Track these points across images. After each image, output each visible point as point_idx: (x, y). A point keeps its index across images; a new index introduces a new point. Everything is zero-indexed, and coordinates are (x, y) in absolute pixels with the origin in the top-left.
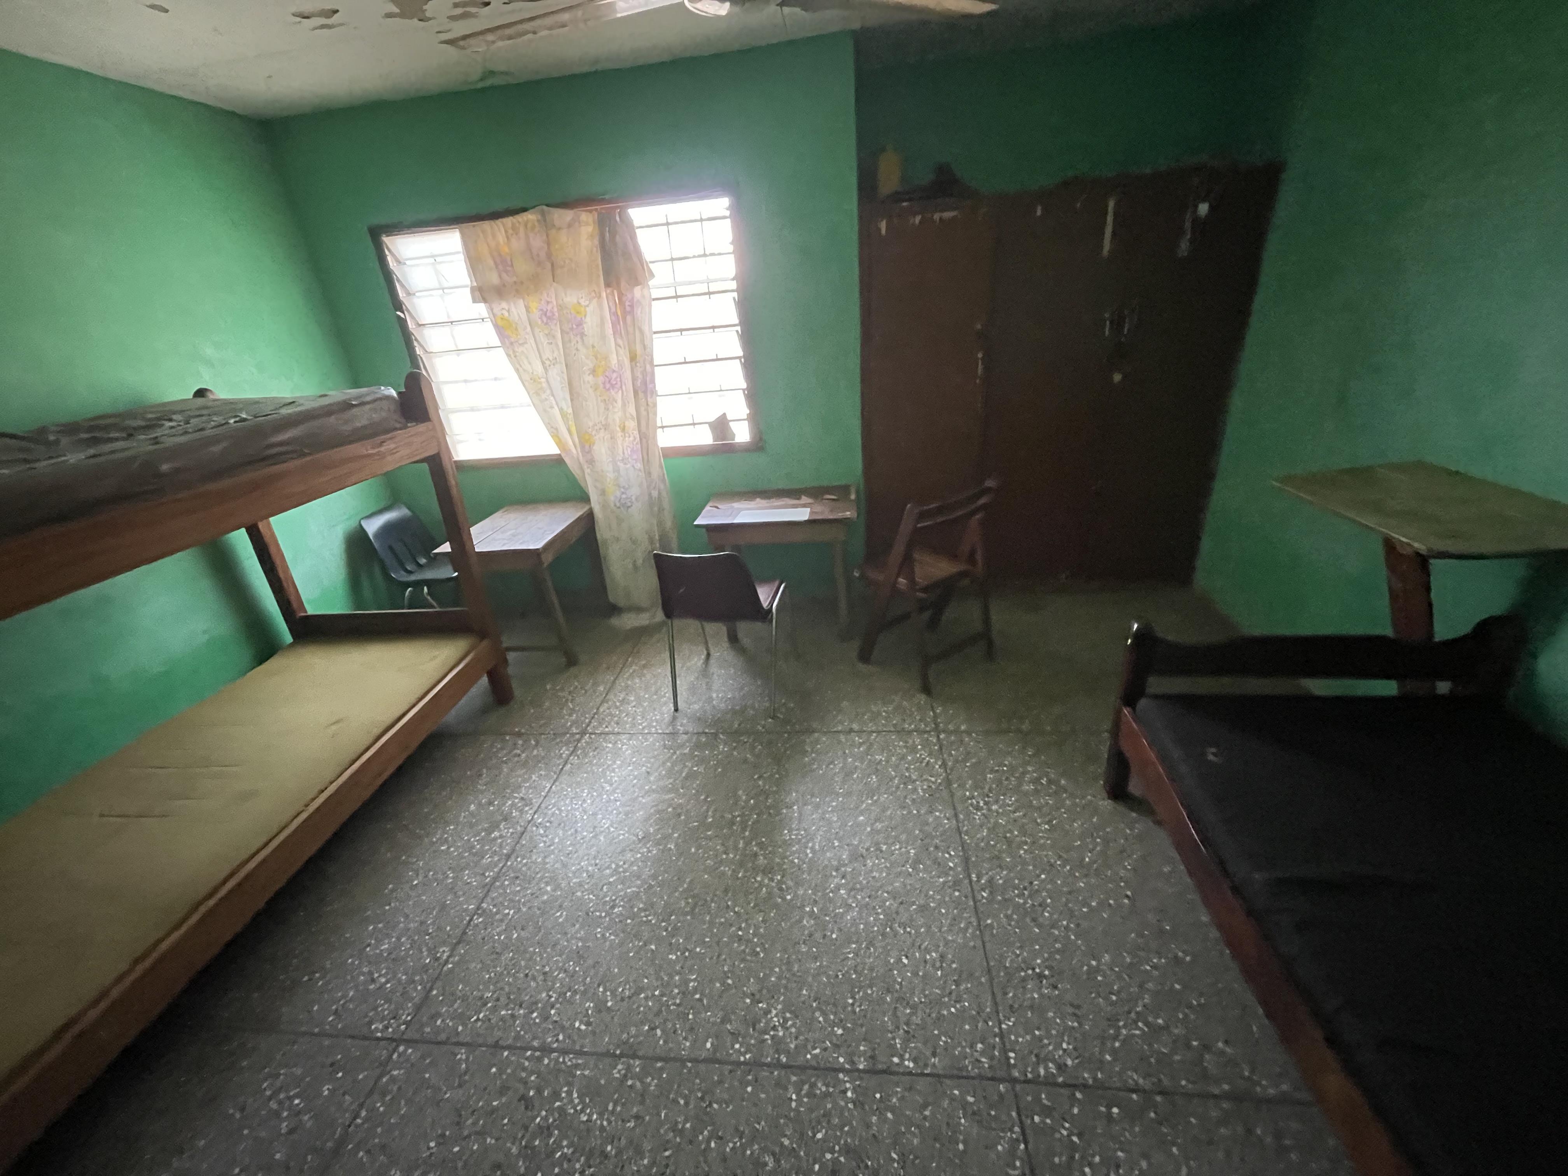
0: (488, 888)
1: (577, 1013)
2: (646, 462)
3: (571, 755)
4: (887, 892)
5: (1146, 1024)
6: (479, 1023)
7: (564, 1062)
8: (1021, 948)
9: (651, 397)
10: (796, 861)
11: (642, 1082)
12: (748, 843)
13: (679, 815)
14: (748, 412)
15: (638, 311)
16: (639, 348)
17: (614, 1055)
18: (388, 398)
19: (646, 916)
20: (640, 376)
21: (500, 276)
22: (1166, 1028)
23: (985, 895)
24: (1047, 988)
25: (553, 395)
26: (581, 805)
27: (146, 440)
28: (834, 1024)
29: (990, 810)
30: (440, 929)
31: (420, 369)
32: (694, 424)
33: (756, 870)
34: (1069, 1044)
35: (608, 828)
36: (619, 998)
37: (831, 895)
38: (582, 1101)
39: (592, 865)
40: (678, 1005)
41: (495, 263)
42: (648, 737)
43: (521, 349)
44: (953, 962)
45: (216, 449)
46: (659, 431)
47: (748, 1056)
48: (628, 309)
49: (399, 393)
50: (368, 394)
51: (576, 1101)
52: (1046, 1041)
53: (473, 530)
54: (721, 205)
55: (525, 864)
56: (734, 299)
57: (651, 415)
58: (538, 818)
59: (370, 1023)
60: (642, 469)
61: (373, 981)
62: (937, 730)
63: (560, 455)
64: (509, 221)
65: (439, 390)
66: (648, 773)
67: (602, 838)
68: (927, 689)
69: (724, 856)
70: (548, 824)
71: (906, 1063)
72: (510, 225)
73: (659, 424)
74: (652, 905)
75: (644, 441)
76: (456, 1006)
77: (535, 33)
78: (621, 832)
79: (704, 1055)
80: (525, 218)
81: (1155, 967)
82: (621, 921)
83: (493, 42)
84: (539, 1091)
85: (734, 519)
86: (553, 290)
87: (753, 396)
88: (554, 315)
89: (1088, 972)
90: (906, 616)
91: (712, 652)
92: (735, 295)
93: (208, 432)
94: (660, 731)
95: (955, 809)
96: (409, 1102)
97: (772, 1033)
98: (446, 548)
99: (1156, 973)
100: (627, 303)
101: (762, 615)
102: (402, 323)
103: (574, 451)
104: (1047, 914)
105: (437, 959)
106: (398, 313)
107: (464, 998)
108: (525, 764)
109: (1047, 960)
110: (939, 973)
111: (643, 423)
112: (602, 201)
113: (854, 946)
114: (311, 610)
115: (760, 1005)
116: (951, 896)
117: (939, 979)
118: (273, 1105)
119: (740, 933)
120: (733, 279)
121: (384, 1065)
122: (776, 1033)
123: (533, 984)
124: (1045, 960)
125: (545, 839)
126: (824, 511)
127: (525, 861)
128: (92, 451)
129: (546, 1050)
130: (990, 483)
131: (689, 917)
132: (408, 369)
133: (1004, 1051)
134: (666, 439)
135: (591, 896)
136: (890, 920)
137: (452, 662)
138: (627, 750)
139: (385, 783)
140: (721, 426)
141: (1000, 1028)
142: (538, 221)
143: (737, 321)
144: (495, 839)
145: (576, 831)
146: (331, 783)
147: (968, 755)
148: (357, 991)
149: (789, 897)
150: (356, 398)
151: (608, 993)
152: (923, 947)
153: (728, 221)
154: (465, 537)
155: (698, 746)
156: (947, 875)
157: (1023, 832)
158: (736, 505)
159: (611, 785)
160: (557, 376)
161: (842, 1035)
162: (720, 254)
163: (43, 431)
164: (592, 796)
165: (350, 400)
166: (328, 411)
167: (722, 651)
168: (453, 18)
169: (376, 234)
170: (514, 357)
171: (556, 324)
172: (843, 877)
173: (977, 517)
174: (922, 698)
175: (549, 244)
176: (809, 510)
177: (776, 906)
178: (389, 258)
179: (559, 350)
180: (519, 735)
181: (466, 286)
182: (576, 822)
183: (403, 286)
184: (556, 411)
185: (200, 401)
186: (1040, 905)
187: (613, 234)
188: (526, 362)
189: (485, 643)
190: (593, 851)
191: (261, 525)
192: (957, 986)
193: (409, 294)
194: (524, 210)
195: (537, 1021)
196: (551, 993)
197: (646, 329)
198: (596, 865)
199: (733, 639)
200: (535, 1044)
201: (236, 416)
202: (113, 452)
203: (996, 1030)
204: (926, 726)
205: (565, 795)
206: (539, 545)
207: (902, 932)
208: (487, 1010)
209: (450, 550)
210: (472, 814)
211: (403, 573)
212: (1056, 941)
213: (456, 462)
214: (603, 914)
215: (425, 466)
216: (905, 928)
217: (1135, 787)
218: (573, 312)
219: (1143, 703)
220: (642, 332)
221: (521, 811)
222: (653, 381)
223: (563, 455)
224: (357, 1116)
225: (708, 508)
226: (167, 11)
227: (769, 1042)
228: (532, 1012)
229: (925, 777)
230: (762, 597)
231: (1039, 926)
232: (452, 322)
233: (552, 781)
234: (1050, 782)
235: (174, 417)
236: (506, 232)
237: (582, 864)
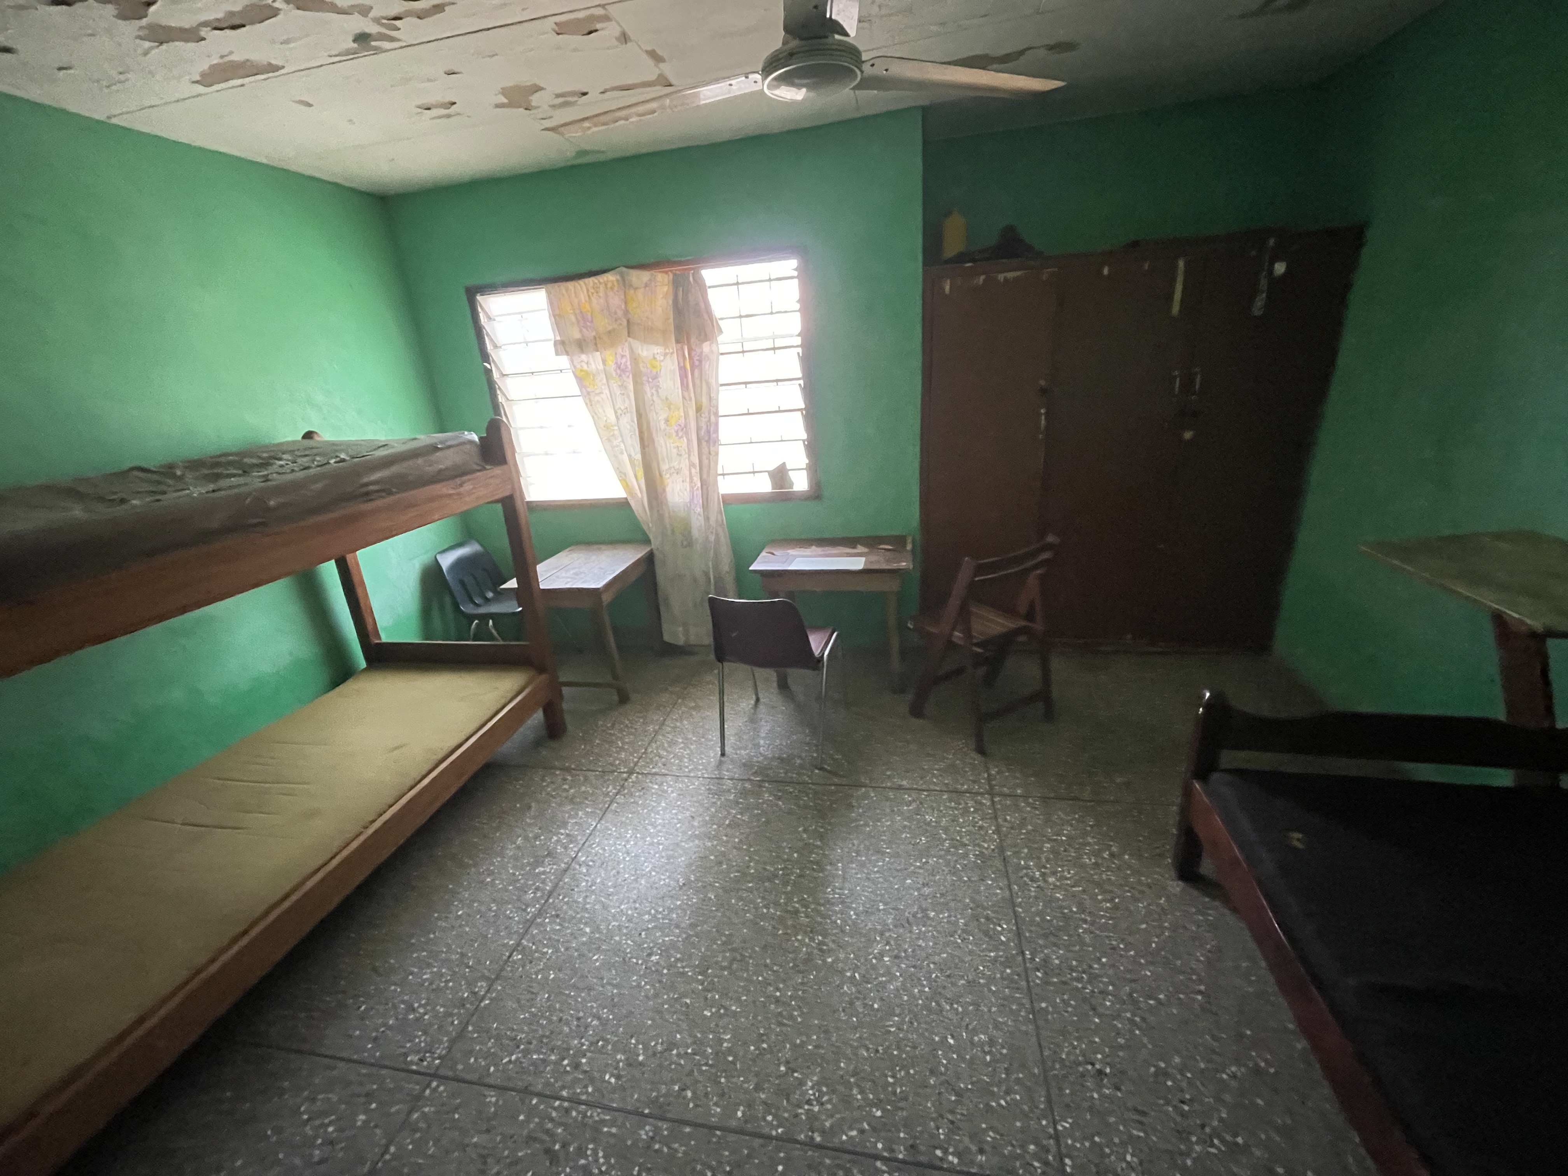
0: (529, 924)
1: (607, 1065)
2: (706, 506)
3: (617, 794)
4: (934, 963)
5: (1223, 1141)
6: (511, 1066)
7: (591, 1116)
8: (1078, 1039)
9: (714, 445)
10: (839, 921)
11: (669, 1148)
12: (789, 900)
13: (720, 863)
14: (807, 461)
15: (706, 365)
16: (705, 400)
17: (643, 1115)
18: (471, 442)
19: (683, 967)
20: (704, 426)
21: (581, 331)
22: (1246, 1147)
23: (1039, 974)
24: (1108, 1089)
25: (623, 441)
26: (625, 846)
27: (259, 477)
28: (872, 1104)
29: (1046, 881)
30: (479, 962)
31: (500, 415)
32: (754, 472)
33: (797, 928)
34: (1132, 1156)
35: (650, 872)
36: (650, 1052)
37: (874, 961)
38: (607, 1162)
39: (631, 908)
40: (711, 1066)
41: (577, 319)
42: (693, 780)
43: (597, 398)
44: (1003, 1047)
45: (319, 486)
46: (720, 478)
47: (780, 1131)
48: (697, 363)
49: (481, 438)
50: (453, 438)
51: (602, 1160)
52: (1107, 1150)
53: (540, 568)
54: (789, 266)
55: (567, 903)
56: (798, 354)
57: (712, 464)
58: (582, 856)
59: (406, 1055)
60: (702, 513)
61: (414, 1010)
62: (992, 793)
63: (626, 499)
64: (591, 281)
65: (517, 436)
66: (693, 817)
67: (643, 882)
68: (981, 750)
69: (765, 911)
70: (591, 863)
71: (950, 1158)
72: (591, 284)
73: (720, 471)
74: (690, 956)
75: (705, 487)
76: (490, 1044)
77: (627, 119)
78: (663, 877)
79: (734, 1123)
80: (605, 279)
81: (1234, 1076)
82: (657, 971)
83: (589, 128)
84: (564, 1146)
85: (789, 565)
86: (627, 344)
87: (813, 447)
88: (627, 367)
89: (1156, 1074)
90: (959, 671)
91: (761, 696)
92: (800, 350)
93: (312, 471)
94: (706, 776)
95: (1009, 880)
96: (437, 1141)
97: (806, 1107)
98: (513, 584)
99: (1233, 1083)
100: (696, 358)
101: (813, 662)
102: (488, 372)
103: (639, 495)
104: (1108, 1004)
105: (475, 993)
106: (485, 364)
107: (498, 1038)
108: (571, 800)
109: (1108, 1056)
110: (988, 1058)
111: (705, 471)
112: (679, 263)
113: (896, 1019)
114: (385, 638)
115: (796, 1075)
116: (1002, 973)
117: (988, 1065)
118: (308, 1130)
119: (778, 994)
120: (798, 335)
121: (416, 1100)
122: (811, 1107)
123: (566, 1029)
124: (1105, 1056)
125: (587, 878)
126: (880, 562)
127: (566, 900)
128: (211, 487)
129: (575, 1101)
130: (1051, 539)
131: (726, 973)
132: (491, 415)
133: (1061, 1158)
134: (727, 486)
135: (629, 942)
136: (936, 993)
137: (510, 695)
138: (672, 792)
139: (439, 812)
140: (780, 475)
141: (1055, 1129)
142: (617, 281)
143: (800, 375)
144: (540, 873)
145: (618, 873)
146: (391, 806)
147: (1023, 822)
148: (397, 1019)
149: (830, 960)
150: (441, 443)
151: (641, 1046)
152: (970, 1027)
153: (796, 281)
154: (532, 574)
155: (744, 793)
156: (997, 949)
157: (1082, 909)
158: (791, 552)
159: (655, 827)
160: (628, 423)
161: (881, 1117)
162: (786, 312)
163: (171, 466)
164: (636, 837)
165: (436, 444)
166: (415, 454)
167: (770, 695)
168: (553, 107)
169: (472, 293)
170: (590, 404)
171: (628, 377)
172: (888, 943)
173: (1039, 572)
174: (977, 758)
175: (626, 303)
176: (863, 559)
177: (818, 968)
178: (481, 315)
179: (630, 400)
180: (568, 770)
181: (550, 340)
182: (619, 863)
183: (491, 340)
184: (625, 457)
185: (308, 443)
186: (1101, 992)
187: (686, 293)
188: (600, 410)
189: (544, 677)
190: (634, 895)
191: (349, 557)
192: (1007, 1074)
193: (496, 347)
194: (604, 271)
195: (568, 1069)
196: (583, 1040)
197: (713, 381)
198: (636, 909)
199: (783, 686)
200: (564, 1093)
201: (337, 457)
202: (230, 487)
203: (1051, 1131)
204: (980, 787)
205: (610, 834)
206: (599, 584)
207: (948, 1008)
208: (519, 1052)
209: (516, 586)
210: (518, 848)
211: (472, 605)
212: (1118, 1034)
213: (528, 502)
214: (640, 962)
215: (499, 506)
216: (952, 1004)
217: (1207, 867)
218: (649, 366)
219: (1215, 776)
220: (708, 384)
221: (566, 848)
222: (716, 431)
223: (629, 499)
224: (386, 1151)
225: (763, 554)
226: (310, 105)
227: (804, 1117)
228: (564, 1059)
229: (977, 842)
230: (813, 645)
231: (1100, 1016)
232: (532, 373)
233: (597, 819)
234: (1112, 855)
235: (285, 456)
236: (588, 290)
237: (622, 907)
